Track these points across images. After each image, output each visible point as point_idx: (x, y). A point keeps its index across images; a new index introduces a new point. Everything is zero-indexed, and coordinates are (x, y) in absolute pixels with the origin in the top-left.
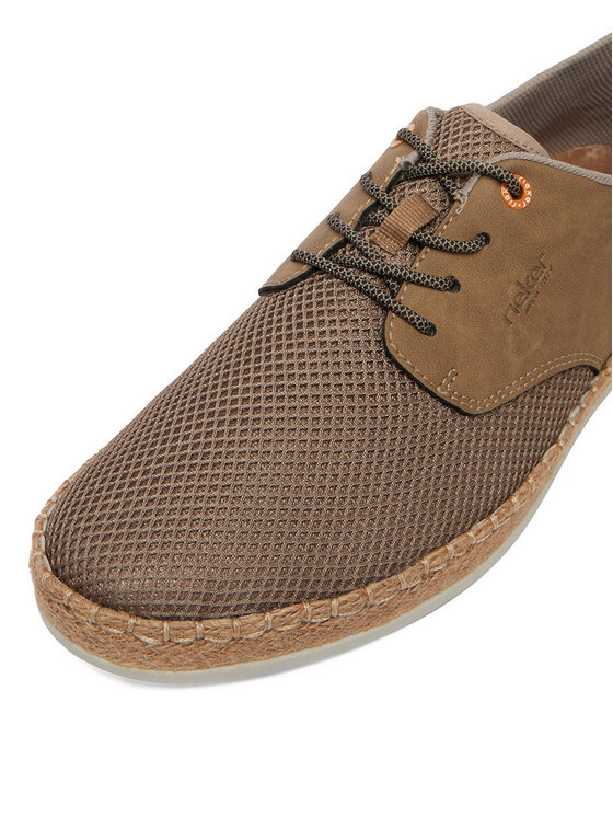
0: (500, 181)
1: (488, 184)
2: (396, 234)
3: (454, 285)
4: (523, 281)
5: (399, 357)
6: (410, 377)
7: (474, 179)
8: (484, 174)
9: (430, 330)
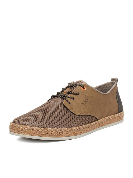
0: (81, 86)
1: (80, 87)
2: (66, 92)
3: (74, 99)
4: (84, 100)
5: (65, 105)
6: (66, 108)
7: (78, 86)
8: (79, 85)
9: (70, 103)
